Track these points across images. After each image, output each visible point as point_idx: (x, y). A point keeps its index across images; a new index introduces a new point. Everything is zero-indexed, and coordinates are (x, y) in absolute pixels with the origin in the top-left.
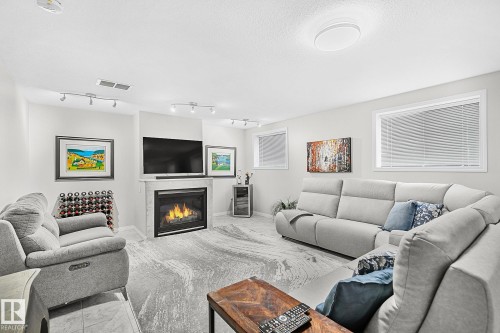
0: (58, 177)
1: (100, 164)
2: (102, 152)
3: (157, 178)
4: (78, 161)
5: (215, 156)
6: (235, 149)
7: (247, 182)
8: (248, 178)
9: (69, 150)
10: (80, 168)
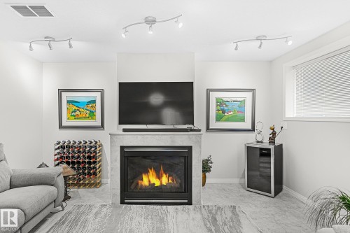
0: (61, 126)
1: (92, 114)
2: (94, 102)
3: (125, 130)
4: (75, 111)
5: (221, 103)
6: (253, 91)
7: (272, 140)
8: (274, 134)
9: (68, 102)
10: (77, 118)
